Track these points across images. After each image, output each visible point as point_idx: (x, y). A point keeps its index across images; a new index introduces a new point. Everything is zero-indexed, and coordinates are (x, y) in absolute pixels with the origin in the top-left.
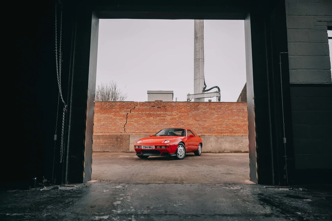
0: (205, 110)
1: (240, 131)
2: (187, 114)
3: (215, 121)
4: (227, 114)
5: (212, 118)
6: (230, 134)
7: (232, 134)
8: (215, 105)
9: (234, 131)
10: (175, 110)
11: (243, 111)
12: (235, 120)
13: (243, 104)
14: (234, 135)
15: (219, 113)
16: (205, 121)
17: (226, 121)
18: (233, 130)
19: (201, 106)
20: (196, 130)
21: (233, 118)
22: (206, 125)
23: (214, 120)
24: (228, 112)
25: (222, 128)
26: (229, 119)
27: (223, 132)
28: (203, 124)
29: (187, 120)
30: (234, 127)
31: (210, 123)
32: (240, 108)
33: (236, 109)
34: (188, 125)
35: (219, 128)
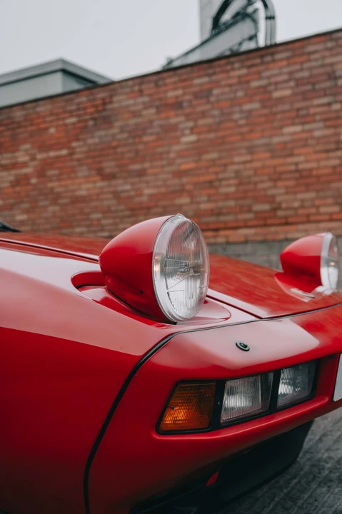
0: (139, 120)
1: (313, 211)
2: (64, 152)
3: (184, 167)
4: (243, 122)
5: (172, 155)
6: (259, 230)
7: (273, 229)
8: (182, 84)
9: (280, 213)
10: (24, 141)
11: (328, 84)
12: (287, 150)
13: (329, 45)
14: (281, 236)
15: (201, 122)
16: (141, 173)
17: (237, 159)
18: (274, 210)
19: (121, 101)
20: (104, 222)
21: (276, 140)
22: (147, 191)
23: (179, 161)
24: (247, 107)
25: (220, 204)
26: (251, 150)
27: (222, 226)
28: (132, 193)
29: (69, 182)
30: (279, 192)
31: (160, 183)
32: (315, 72)
33: (292, 84)
34: (76, 200)
35: (203, 206)
